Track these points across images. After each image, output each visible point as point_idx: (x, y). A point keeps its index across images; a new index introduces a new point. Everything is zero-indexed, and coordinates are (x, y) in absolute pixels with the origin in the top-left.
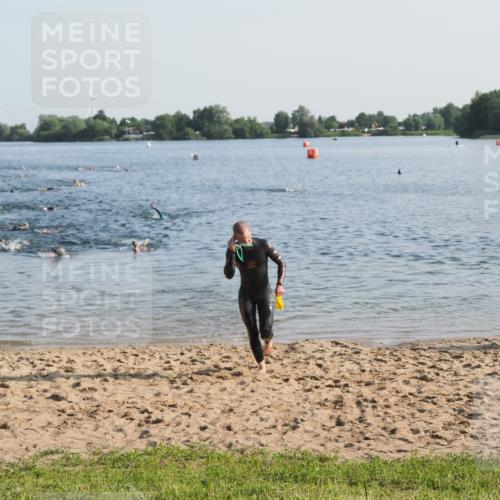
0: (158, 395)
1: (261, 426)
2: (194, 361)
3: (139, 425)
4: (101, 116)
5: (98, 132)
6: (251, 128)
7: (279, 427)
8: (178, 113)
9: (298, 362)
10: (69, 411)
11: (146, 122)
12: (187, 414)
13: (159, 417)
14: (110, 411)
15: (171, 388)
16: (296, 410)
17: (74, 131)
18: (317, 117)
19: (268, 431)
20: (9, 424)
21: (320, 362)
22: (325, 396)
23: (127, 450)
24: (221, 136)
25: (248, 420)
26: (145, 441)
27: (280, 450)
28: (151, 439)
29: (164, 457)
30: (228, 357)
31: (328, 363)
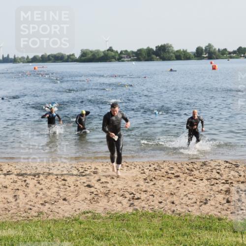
0: (138, 186)
1: (189, 202)
2: (156, 170)
3: (129, 200)
4: (110, 49)
5: (109, 57)
6: (185, 55)
7: (198, 203)
8: (148, 48)
9: (207, 171)
10: (95, 193)
11: (133, 52)
12: (152, 195)
13: (139, 196)
14: (115, 193)
15: (145, 183)
16: (206, 194)
17: (97, 57)
18: (217, 49)
19: (193, 205)
20: (67, 198)
21: (218, 171)
22: (221, 188)
23: (123, 212)
24: (169, 59)
25: (182, 199)
26: (132, 208)
27: (198, 214)
28: (135, 207)
29: (141, 216)
30: (172, 168)
31: (223, 172)
